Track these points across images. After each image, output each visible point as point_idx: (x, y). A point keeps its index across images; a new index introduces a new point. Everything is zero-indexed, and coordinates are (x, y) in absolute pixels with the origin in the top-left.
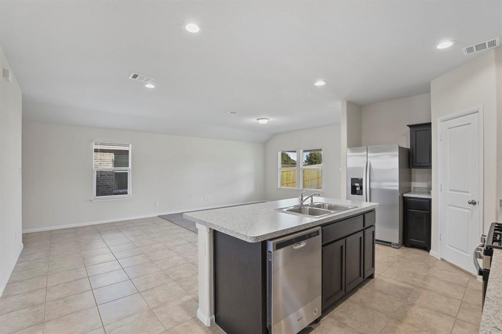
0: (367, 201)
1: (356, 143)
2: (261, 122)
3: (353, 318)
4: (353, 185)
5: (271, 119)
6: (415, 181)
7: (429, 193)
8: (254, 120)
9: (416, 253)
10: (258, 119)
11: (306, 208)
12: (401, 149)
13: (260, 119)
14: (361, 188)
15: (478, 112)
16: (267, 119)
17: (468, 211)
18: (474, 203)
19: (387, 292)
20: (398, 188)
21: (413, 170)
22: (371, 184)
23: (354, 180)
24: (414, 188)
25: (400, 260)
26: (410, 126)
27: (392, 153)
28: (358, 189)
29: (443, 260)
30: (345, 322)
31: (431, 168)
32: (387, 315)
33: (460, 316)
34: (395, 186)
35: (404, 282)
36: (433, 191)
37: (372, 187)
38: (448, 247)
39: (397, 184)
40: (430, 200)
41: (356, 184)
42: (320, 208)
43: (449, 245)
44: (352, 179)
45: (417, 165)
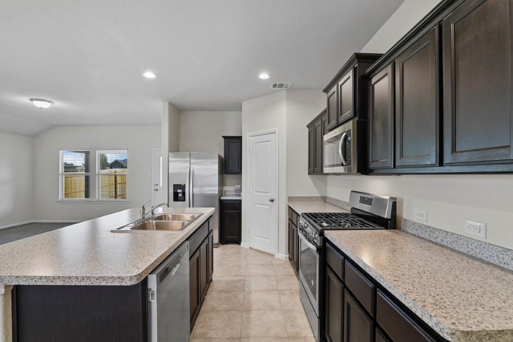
0: (190, 207)
1: (175, 148)
2: (38, 104)
3: (214, 328)
4: (175, 191)
5: (58, 104)
6: (225, 186)
7: (240, 195)
8: (25, 100)
9: (232, 248)
10: (32, 100)
11: (152, 222)
12: (220, 157)
13: (36, 100)
14: (184, 194)
15: (275, 133)
16: (49, 102)
17: (268, 207)
18: (272, 201)
19: (227, 290)
20: (217, 192)
21: (224, 175)
22: (194, 189)
23: (176, 187)
24: (225, 191)
25: (224, 257)
26: (224, 137)
27: (213, 160)
28: (180, 195)
29: (251, 248)
30: (209, 336)
31: (241, 174)
32: (238, 310)
33: (280, 288)
34: (215, 190)
35: (236, 276)
36: (243, 194)
37: (194, 192)
38: (255, 237)
39: (217, 188)
40: (241, 201)
41: (179, 191)
42: (162, 220)
43: (256, 236)
44: (174, 185)
45: (229, 171)
